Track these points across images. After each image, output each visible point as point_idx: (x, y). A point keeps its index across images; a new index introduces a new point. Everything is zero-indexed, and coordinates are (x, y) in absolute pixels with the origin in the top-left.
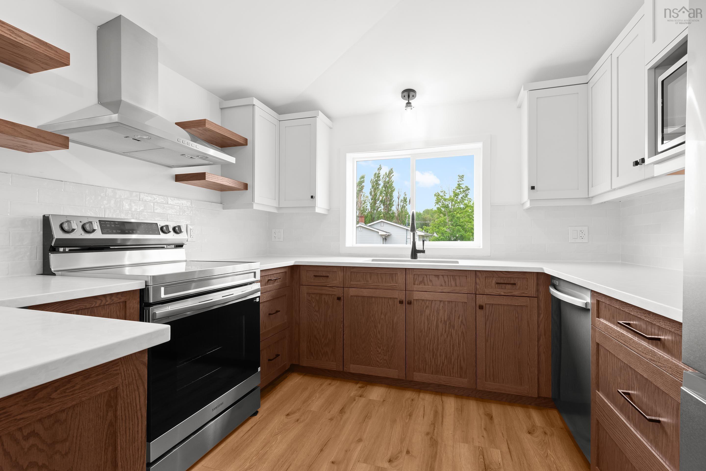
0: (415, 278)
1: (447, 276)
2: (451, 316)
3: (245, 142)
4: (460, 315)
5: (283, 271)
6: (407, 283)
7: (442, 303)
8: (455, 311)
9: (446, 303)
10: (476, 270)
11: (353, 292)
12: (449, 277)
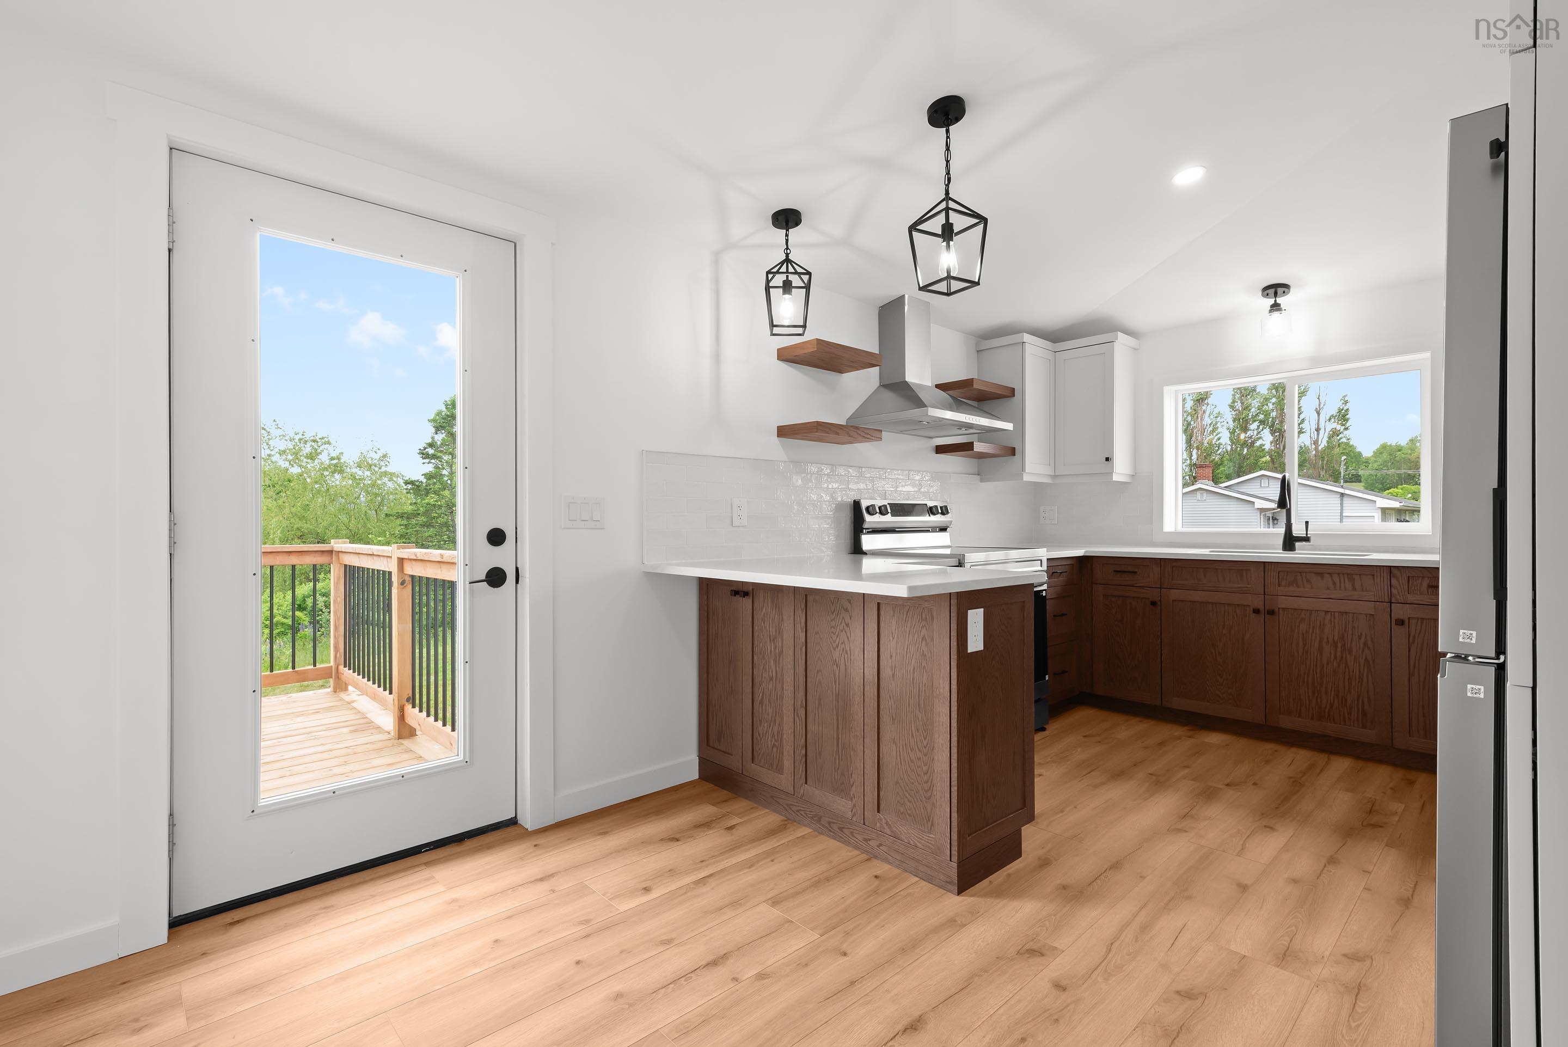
0: (1280, 577)
1: (1339, 574)
2: (1346, 635)
3: (1011, 392)
4: (1361, 634)
5: (1069, 562)
6: (1266, 584)
7: (1329, 614)
8: (1353, 627)
9: (1337, 614)
10: (1391, 566)
11: (1174, 594)
12: (1342, 576)
